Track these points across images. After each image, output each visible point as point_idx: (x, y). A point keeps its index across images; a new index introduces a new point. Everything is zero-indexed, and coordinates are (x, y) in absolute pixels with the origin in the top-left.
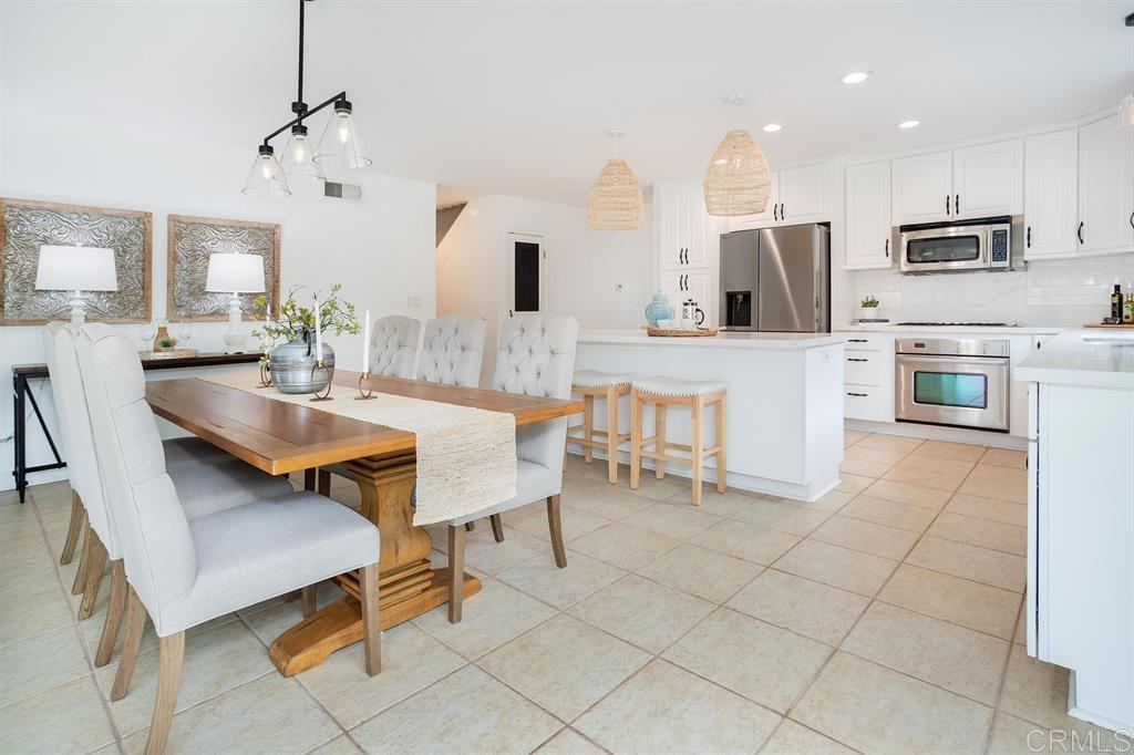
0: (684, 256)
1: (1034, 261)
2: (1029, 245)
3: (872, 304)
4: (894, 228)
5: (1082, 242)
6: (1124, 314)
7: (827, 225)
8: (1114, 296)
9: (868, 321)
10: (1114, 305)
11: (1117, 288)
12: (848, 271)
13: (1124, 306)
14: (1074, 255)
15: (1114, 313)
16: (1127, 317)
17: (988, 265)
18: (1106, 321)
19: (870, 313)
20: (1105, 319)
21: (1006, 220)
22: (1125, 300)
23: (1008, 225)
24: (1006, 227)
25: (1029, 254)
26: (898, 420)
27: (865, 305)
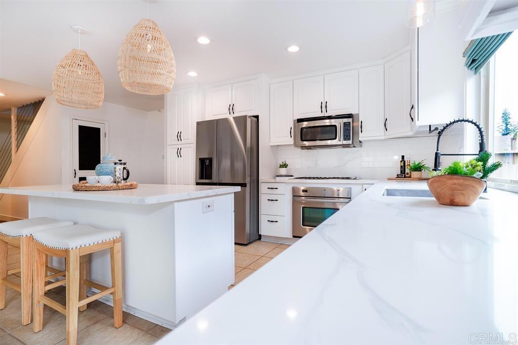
0: (179, 136)
1: (364, 141)
2: (361, 131)
3: (285, 166)
4: (294, 121)
5: (386, 130)
6: (406, 172)
7: (257, 117)
8: (401, 161)
9: (281, 176)
10: (401, 167)
11: (403, 157)
12: (271, 146)
13: (406, 167)
14: (383, 138)
15: (401, 171)
16: (408, 174)
17: (341, 143)
18: (398, 176)
19: (283, 171)
20: (398, 175)
21: (350, 116)
22: (406, 164)
23: (351, 119)
24: (350, 120)
25: (362, 137)
26: (294, 237)
27: (281, 166)
